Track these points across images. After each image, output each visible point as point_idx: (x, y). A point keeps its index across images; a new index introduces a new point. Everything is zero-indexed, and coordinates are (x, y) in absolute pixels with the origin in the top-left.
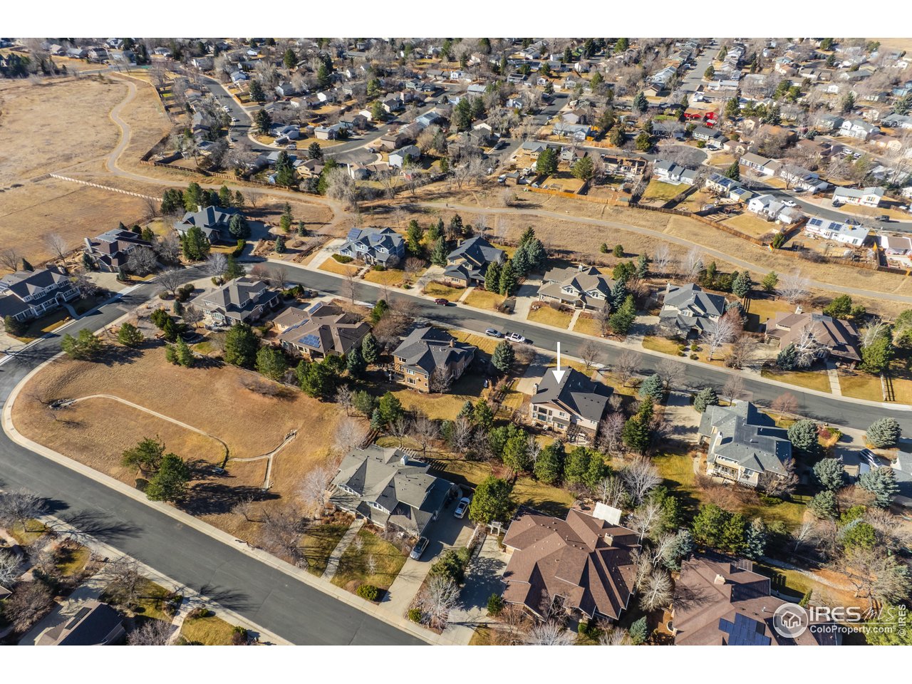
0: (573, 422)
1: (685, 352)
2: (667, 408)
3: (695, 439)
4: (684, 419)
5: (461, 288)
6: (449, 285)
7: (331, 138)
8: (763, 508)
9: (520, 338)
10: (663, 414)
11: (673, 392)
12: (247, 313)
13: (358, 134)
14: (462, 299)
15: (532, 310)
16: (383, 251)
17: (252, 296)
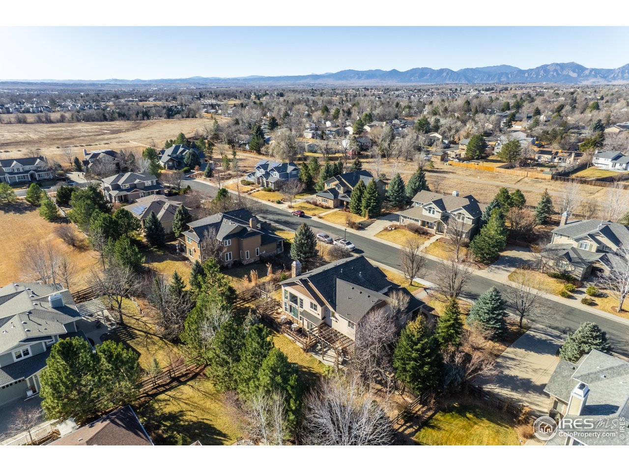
0: (325, 324)
1: (575, 295)
2: (509, 349)
3: (544, 405)
4: (535, 371)
5: (328, 208)
6: (317, 205)
7: (313, 137)
9: (349, 243)
10: (497, 356)
11: (532, 333)
12: (124, 193)
14: (321, 215)
15: (386, 229)
16: (276, 176)
17: (137, 181)
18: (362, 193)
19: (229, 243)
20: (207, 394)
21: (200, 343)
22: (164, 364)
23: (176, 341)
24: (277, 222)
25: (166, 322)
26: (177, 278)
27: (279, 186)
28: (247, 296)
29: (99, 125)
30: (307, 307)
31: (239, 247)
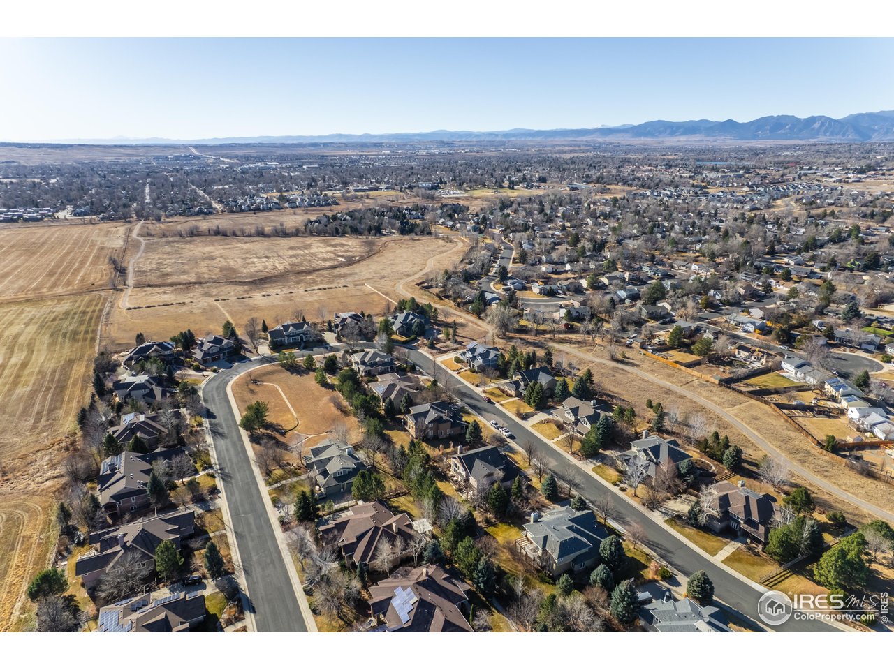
1: (620, 484)
5: (511, 396)
6: (503, 391)
7: (540, 293)
8: (534, 580)
9: (509, 431)
12: (369, 368)
13: (565, 294)
14: (502, 402)
15: (541, 422)
16: (480, 361)
17: (378, 359)
18: (533, 391)
19: (431, 426)
20: (410, 502)
21: (410, 480)
22: (393, 487)
23: (399, 478)
24: (470, 405)
25: (395, 468)
26: (402, 446)
27: (482, 370)
28: (437, 459)
29: (334, 246)
30: (460, 471)
31: (437, 428)
